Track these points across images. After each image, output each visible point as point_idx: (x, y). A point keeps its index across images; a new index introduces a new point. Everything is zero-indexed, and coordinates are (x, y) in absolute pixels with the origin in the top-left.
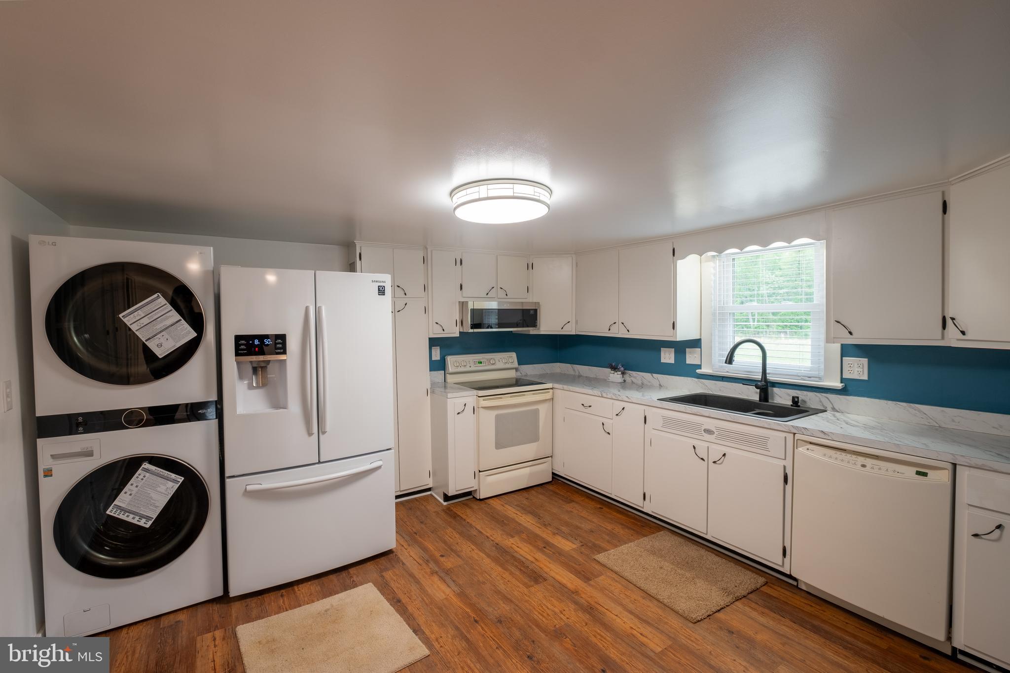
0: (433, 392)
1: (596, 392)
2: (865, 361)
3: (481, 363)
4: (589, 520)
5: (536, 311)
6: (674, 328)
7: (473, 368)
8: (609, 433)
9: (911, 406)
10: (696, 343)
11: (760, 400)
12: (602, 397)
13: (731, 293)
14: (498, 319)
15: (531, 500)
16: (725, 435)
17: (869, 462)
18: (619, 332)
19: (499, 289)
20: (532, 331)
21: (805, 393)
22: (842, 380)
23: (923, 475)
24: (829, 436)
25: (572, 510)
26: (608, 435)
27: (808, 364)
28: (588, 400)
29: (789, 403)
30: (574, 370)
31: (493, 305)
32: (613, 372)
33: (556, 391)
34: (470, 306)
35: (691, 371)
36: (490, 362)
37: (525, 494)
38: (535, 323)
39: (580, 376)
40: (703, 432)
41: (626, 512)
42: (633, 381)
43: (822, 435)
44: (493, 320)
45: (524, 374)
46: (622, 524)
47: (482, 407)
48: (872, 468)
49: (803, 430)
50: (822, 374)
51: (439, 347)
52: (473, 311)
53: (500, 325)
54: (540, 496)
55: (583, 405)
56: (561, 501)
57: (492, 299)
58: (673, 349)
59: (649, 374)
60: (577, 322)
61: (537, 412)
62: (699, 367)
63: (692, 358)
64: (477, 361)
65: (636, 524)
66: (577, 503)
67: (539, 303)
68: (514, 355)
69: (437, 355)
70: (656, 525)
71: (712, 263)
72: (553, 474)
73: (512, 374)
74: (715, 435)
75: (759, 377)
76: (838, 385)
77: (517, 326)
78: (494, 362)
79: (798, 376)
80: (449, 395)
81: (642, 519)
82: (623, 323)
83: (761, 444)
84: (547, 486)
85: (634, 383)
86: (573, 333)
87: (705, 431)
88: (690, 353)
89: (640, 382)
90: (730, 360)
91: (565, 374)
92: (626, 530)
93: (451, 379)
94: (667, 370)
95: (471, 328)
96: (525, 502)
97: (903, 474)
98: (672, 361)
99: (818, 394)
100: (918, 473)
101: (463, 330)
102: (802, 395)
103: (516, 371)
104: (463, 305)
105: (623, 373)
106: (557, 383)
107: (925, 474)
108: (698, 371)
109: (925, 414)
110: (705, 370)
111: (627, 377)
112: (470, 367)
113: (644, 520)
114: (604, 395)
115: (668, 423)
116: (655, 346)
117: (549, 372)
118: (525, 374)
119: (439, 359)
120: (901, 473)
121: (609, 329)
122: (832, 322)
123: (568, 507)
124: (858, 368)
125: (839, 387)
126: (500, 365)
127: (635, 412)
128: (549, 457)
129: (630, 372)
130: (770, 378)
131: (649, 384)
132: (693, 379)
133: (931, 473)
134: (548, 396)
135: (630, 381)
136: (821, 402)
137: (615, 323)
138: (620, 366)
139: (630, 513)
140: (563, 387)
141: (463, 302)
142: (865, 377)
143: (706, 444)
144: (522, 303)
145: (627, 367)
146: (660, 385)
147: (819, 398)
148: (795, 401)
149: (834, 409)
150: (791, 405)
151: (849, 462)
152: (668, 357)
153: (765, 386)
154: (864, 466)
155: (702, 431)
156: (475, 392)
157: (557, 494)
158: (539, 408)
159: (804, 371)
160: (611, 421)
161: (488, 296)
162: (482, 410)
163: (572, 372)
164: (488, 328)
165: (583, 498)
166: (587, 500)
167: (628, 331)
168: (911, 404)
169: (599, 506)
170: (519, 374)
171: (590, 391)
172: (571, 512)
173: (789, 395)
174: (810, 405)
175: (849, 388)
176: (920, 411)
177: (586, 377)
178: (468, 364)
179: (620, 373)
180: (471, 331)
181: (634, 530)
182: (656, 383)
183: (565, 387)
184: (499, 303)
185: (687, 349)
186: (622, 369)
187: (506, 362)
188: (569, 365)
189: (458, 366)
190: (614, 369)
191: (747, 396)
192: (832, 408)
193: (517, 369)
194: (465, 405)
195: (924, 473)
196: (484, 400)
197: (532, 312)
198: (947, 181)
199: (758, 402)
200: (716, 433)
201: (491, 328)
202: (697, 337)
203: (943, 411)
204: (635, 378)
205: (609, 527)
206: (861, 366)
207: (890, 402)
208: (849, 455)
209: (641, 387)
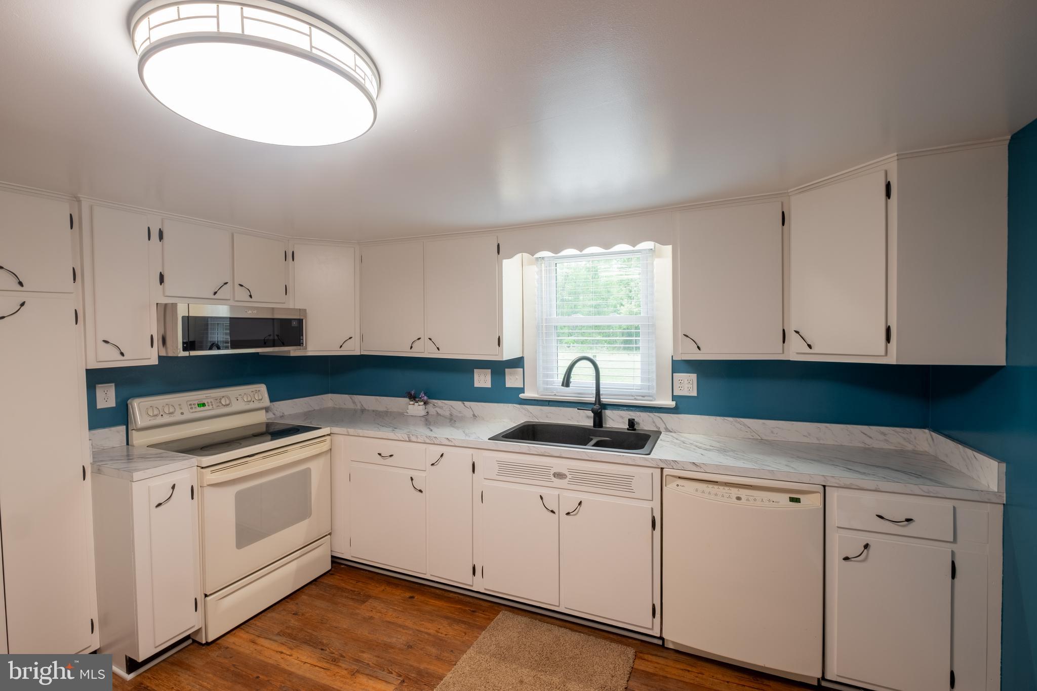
0: (98, 471)
1: (400, 434)
2: (694, 376)
3: (204, 405)
4: (400, 626)
5: (300, 321)
6: (499, 345)
7: (188, 415)
8: (421, 491)
9: (737, 420)
10: (518, 363)
11: (595, 426)
12: (410, 441)
13: (554, 303)
14: (231, 334)
15: (303, 614)
16: (581, 478)
17: (743, 493)
18: (425, 351)
19: (237, 287)
20: (293, 351)
21: (638, 413)
22: (674, 398)
23: (796, 502)
24: (701, 467)
25: (371, 614)
26: (420, 493)
27: (638, 382)
28: (387, 447)
29: (625, 426)
30: (354, 403)
31: (222, 311)
32: (412, 403)
33: (336, 437)
34: (182, 311)
35: (513, 396)
36: (220, 402)
37: (291, 606)
38: (300, 339)
39: (363, 411)
40: (552, 477)
41: (446, 594)
42: (438, 412)
43: (694, 468)
44: (220, 335)
45: (278, 414)
46: (447, 618)
47: (208, 485)
48: (748, 500)
49: (673, 464)
50: (653, 391)
51: (113, 384)
52: (187, 320)
53: (234, 345)
54: (318, 603)
55: (380, 454)
56: (351, 603)
57: (223, 301)
58: (490, 370)
59: (460, 403)
60: (362, 338)
61: (307, 473)
62: (522, 390)
63: (512, 380)
64: (196, 402)
65: (465, 611)
66: (376, 598)
67: (305, 310)
68: (263, 388)
69: (107, 397)
70: (490, 604)
71: (535, 266)
72: (332, 557)
73: (261, 418)
74: (568, 479)
75: (593, 399)
76: (672, 404)
77: (265, 344)
78: (228, 402)
79: (632, 396)
80: (137, 475)
81: (468, 599)
82: (430, 339)
83: (623, 484)
84: (326, 580)
85: (440, 415)
86: (357, 353)
87: (555, 475)
88: (511, 374)
89: (447, 414)
90: (566, 383)
91: (340, 409)
92: (456, 627)
93: (140, 439)
94: (483, 396)
95: (185, 349)
96: (293, 622)
97: (778, 502)
98: (488, 385)
99: (651, 414)
100: (792, 500)
101: (167, 352)
102: (637, 416)
103: (267, 411)
104: (166, 311)
105: (426, 403)
106: (337, 426)
107: (797, 500)
108: (522, 396)
109: (749, 427)
110: (528, 394)
111: (430, 407)
112: (182, 413)
113: (471, 600)
114: (413, 439)
115: (506, 470)
116: (466, 367)
117: (317, 408)
118: (281, 414)
119: (114, 405)
120: (776, 502)
121: (411, 347)
122: (680, 335)
123: (364, 610)
124: (688, 384)
125: (671, 405)
126: (236, 407)
127: (458, 459)
128: (326, 535)
129: (434, 401)
130: (604, 400)
131: (460, 415)
132: (515, 405)
133: (802, 497)
134: (324, 446)
135: (435, 413)
136: (654, 422)
137: (419, 339)
138: (422, 394)
139: (451, 595)
140: (348, 432)
141: (166, 305)
142: (695, 394)
143: (556, 492)
144: (273, 309)
145: (433, 394)
146: (474, 415)
147: (653, 419)
148: (632, 423)
149: (667, 430)
150: (628, 429)
151: (723, 496)
152: (483, 380)
153: (599, 409)
154: (739, 498)
155: (552, 475)
156: (195, 460)
157: (342, 590)
158: (310, 467)
159: (636, 389)
160: (423, 474)
161: (217, 296)
162: (208, 492)
163: (352, 406)
164: (211, 349)
165: (383, 588)
166: (388, 589)
167: (438, 349)
168: (737, 419)
169: (408, 595)
170: (270, 415)
171: (391, 435)
172: (371, 618)
173: (622, 417)
174: (644, 427)
175: (682, 406)
176: (745, 425)
177: (373, 411)
178: (177, 408)
179: (422, 403)
180: (186, 354)
181: (464, 622)
182: (468, 414)
183: (351, 431)
184: (232, 308)
185: (506, 370)
186: (425, 398)
187: (249, 399)
188: (346, 396)
189: (156, 415)
190: (413, 398)
191: (578, 422)
192: (665, 428)
193: (267, 409)
194: (173, 487)
195: (797, 498)
196: (213, 472)
197: (294, 324)
198: (786, 191)
199: (592, 428)
200: (569, 476)
201: (219, 348)
202: (518, 355)
203: (764, 423)
204: (441, 408)
205: (431, 628)
206: (691, 382)
207: (718, 418)
208: (721, 488)
209: (452, 420)
